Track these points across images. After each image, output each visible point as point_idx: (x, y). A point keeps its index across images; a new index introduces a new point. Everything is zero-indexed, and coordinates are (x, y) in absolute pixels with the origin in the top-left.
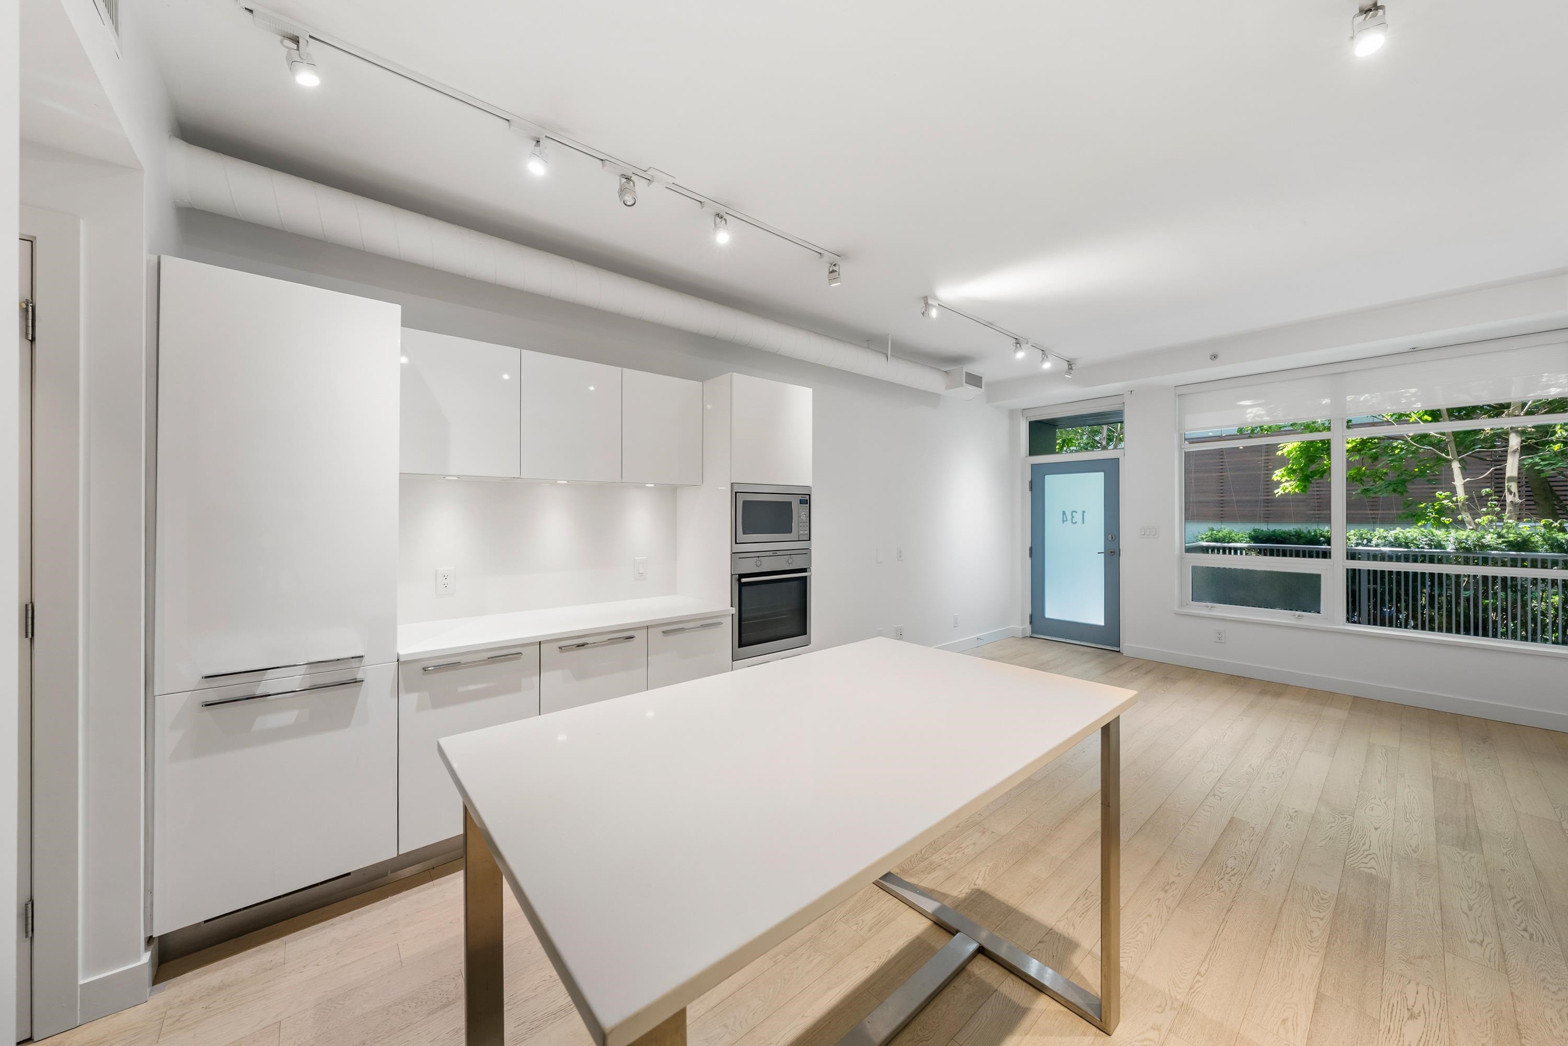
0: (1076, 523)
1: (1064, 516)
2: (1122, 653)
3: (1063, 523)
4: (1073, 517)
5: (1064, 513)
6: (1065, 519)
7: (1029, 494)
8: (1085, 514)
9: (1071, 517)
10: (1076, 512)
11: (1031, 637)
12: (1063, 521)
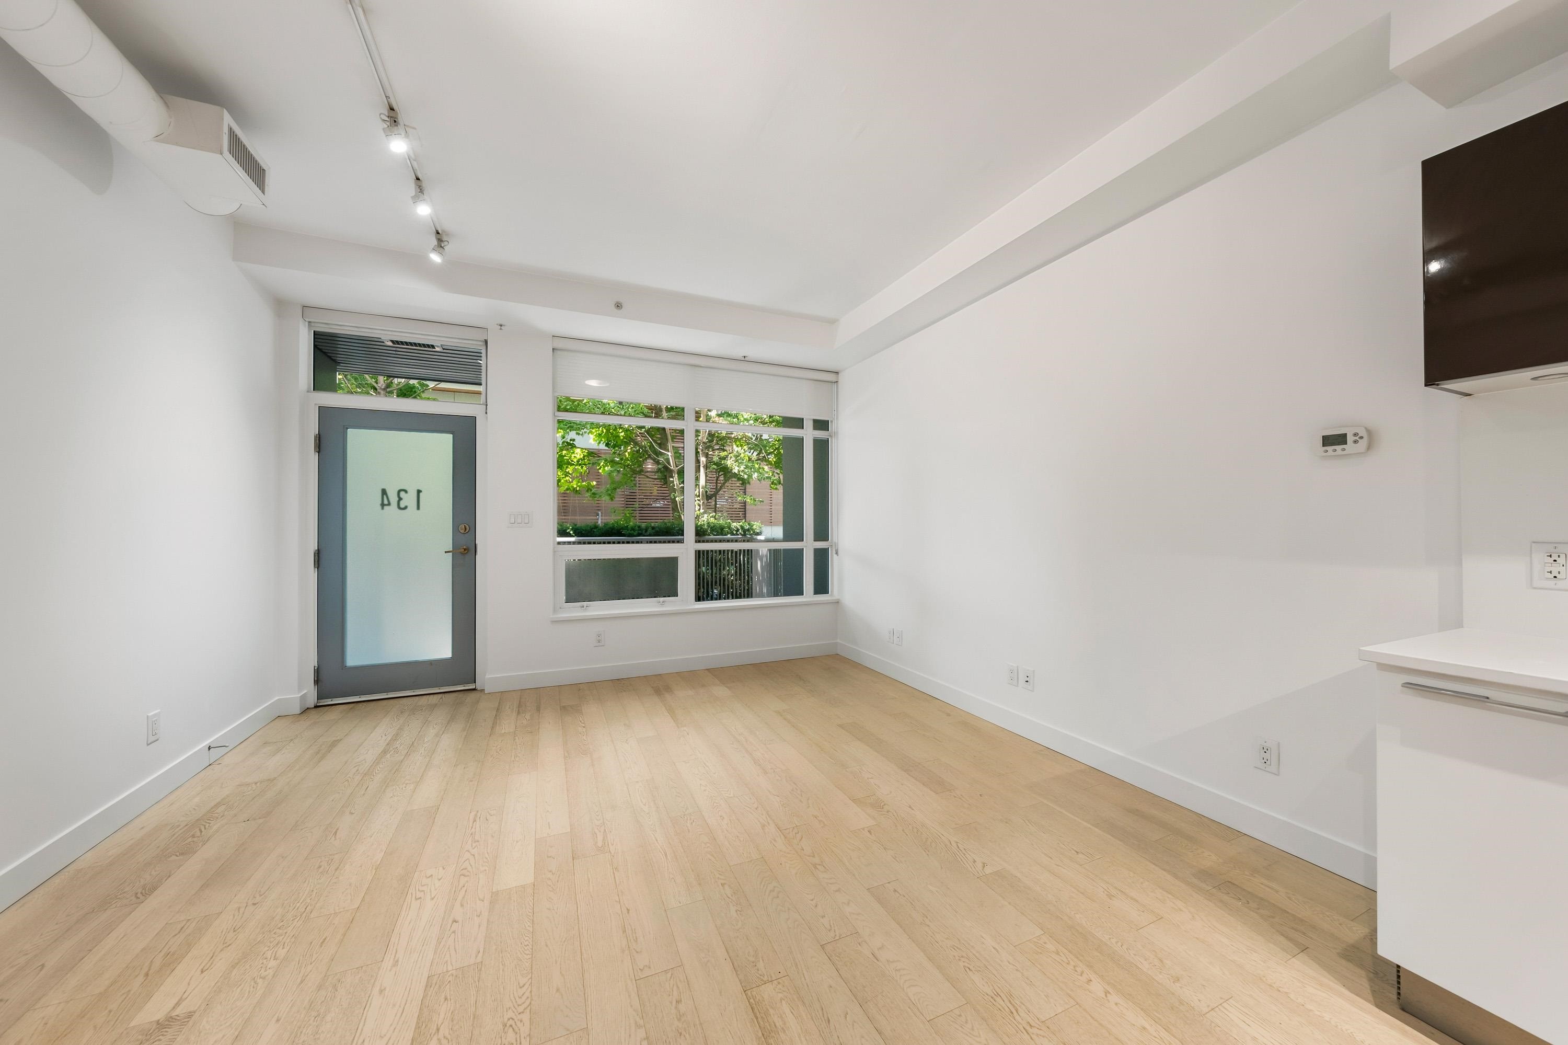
0: (406, 508)
1: (385, 496)
2: (483, 690)
3: (383, 508)
4: (400, 499)
5: (384, 492)
6: (386, 502)
7: (314, 459)
8: (421, 494)
9: (397, 499)
10: (406, 491)
11: (316, 707)
12: (383, 505)
